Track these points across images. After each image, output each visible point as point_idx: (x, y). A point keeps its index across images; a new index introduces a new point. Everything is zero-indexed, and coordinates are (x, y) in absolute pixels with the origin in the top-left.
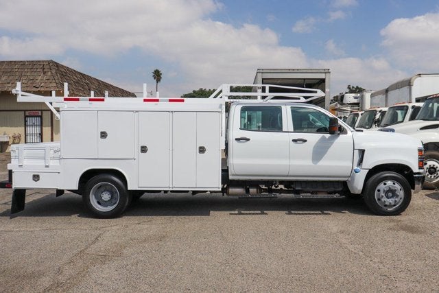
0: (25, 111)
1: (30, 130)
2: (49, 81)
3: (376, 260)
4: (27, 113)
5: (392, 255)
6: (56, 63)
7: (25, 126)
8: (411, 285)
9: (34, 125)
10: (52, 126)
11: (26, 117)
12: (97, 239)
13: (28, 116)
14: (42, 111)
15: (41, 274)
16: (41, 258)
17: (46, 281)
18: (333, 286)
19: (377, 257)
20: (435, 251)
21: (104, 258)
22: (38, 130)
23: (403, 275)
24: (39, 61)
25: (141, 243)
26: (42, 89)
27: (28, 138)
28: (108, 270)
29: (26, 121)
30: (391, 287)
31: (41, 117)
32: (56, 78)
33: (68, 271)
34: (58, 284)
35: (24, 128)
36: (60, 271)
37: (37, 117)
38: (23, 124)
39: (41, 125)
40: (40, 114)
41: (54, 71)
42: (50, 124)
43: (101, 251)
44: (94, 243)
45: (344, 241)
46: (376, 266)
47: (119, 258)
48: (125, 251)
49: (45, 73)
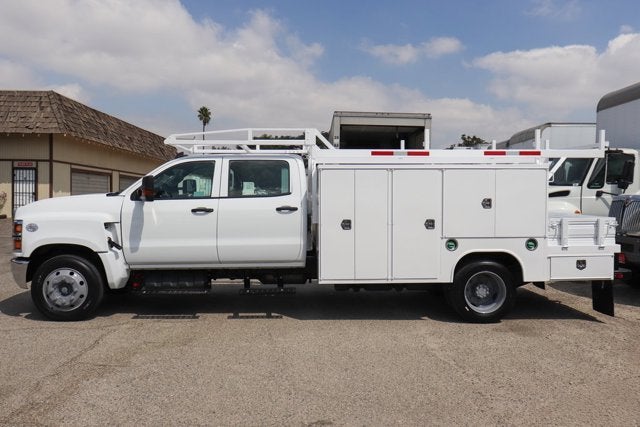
0: (13, 161)
1: (19, 187)
2: (48, 120)
3: (471, 372)
4: (16, 164)
5: (493, 366)
6: (59, 95)
7: (13, 182)
8: (510, 405)
9: (25, 181)
10: (51, 182)
11: (14, 169)
12: (97, 342)
13: (17, 168)
14: (37, 161)
15: (11, 390)
16: (14, 368)
17: (16, 401)
18: (408, 407)
19: (472, 367)
20: (549, 360)
21: (103, 369)
22: (30, 188)
23: (502, 392)
24: (35, 92)
25: (158, 347)
26: (38, 131)
27: (17, 198)
28: (105, 386)
29: (14, 175)
30: (484, 408)
31: (36, 169)
32: (58, 115)
33: (50, 387)
34: (33, 405)
35: (10, 185)
36: (38, 387)
37: (29, 169)
38: (10, 179)
39: (36, 182)
40: (34, 166)
41: (55, 107)
42: (48, 180)
43: (100, 358)
44: (92, 347)
45: (433, 346)
46: (469, 380)
47: (125, 369)
48: (133, 360)
49: (42, 109)
